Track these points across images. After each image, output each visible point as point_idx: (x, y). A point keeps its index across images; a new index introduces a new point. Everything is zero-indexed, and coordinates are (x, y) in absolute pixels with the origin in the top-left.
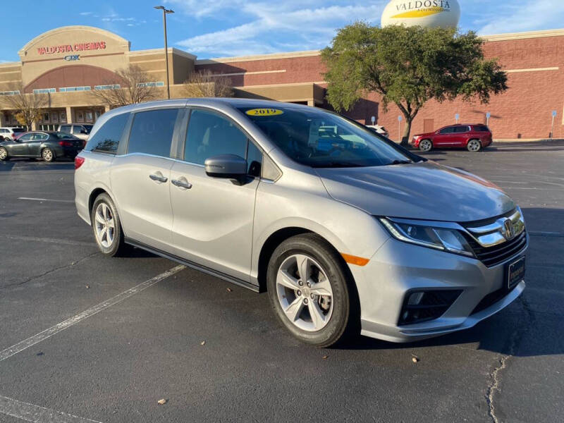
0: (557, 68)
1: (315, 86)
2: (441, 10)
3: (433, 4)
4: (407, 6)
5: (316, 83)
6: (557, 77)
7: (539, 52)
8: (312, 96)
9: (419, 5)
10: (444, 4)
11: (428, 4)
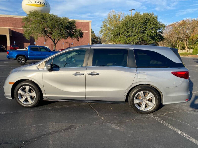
0: (87, 31)
1: (9, 29)
2: (44, 6)
3: (41, 3)
4: (32, 2)
5: (9, 28)
6: (87, 34)
7: (83, 26)
8: (9, 33)
9: (36, 2)
10: (45, 4)
11: (40, 3)
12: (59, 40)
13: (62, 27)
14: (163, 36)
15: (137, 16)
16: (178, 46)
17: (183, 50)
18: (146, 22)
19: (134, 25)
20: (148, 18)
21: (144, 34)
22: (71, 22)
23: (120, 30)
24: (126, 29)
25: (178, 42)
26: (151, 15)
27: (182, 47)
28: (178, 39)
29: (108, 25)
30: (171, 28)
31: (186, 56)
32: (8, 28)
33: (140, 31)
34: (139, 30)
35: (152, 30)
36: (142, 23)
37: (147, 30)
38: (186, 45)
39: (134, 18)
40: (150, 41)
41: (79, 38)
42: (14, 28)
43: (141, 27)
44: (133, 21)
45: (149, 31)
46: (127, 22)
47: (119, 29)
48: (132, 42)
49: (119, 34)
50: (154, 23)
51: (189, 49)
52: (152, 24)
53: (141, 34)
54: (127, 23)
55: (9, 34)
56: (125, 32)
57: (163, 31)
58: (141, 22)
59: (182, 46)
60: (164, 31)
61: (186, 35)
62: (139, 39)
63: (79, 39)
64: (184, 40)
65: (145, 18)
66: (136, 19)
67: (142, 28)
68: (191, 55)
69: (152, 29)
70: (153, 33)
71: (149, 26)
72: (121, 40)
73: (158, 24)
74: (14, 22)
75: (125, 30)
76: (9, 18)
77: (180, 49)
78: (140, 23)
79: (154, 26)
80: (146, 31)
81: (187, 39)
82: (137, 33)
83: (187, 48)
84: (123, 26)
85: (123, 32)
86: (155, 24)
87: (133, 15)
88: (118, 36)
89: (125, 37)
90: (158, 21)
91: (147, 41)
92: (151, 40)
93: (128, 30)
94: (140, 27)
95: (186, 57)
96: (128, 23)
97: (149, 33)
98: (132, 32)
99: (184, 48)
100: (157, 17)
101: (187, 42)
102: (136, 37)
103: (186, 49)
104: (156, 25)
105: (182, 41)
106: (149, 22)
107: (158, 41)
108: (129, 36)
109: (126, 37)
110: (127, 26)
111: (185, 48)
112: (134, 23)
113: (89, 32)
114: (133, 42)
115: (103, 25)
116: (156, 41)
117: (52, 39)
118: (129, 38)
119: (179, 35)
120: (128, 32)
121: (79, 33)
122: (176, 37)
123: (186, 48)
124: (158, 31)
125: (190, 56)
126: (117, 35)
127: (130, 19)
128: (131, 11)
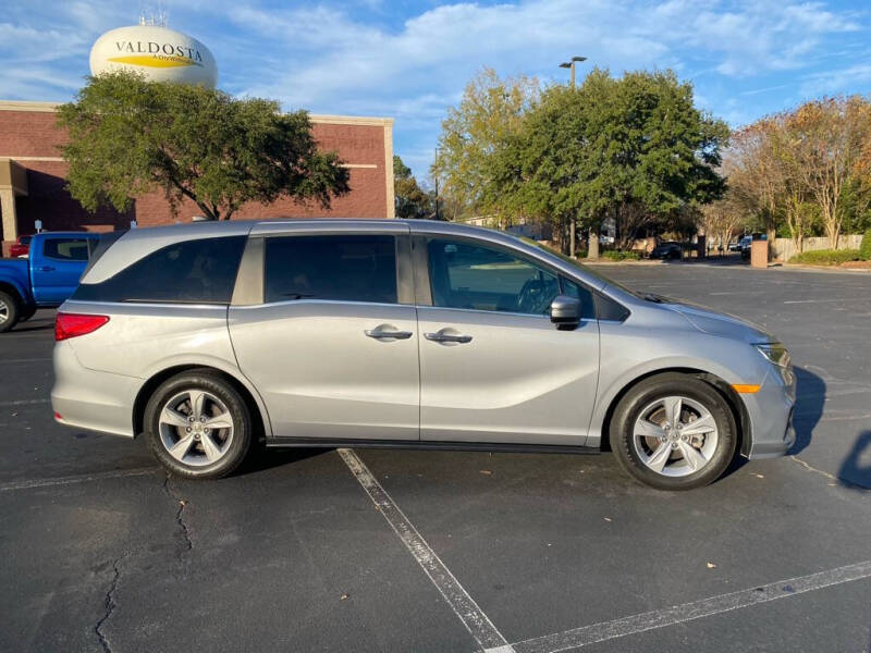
0: (375, 166)
1: (13, 164)
2: (189, 62)
3: (176, 51)
4: (136, 48)
5: (13, 158)
6: (377, 178)
7: (353, 143)
8: (9, 181)
9: (154, 48)
10: (194, 55)
11: (168, 49)
12: (237, 209)
13: (244, 144)
14: (722, 176)
15: (598, 85)
16: (793, 223)
17: (818, 239)
18: (641, 113)
19: (584, 129)
20: (650, 96)
21: (633, 167)
22: (286, 122)
23: (522, 152)
24: (548, 149)
25: (789, 200)
26: (662, 80)
27: (810, 224)
28: (789, 190)
29: (467, 135)
30: (754, 141)
31: (831, 264)
32: (7, 158)
33: (615, 154)
34: (608, 154)
35: (669, 150)
36: (622, 119)
37: (649, 149)
38: (827, 215)
39: (582, 94)
40: (662, 198)
41: (332, 197)
42: (35, 159)
43: (620, 137)
44: (582, 109)
45: (654, 154)
46: (554, 117)
47: (515, 149)
48: (579, 205)
49: (519, 173)
50: (677, 118)
51: (843, 231)
52: (668, 122)
53: (620, 167)
54: (553, 121)
55: (11, 187)
56: (547, 160)
57: (720, 153)
58: (616, 114)
59: (810, 218)
60: (724, 153)
61: (828, 168)
62: (612, 193)
63: (328, 198)
64: (818, 195)
65: (636, 96)
66: (591, 100)
67: (622, 141)
68: (857, 260)
69: (672, 144)
70: (676, 163)
71: (657, 132)
72: (526, 202)
73: (698, 121)
74: (40, 134)
75: (546, 153)
76: (14, 113)
77: (800, 237)
78: (613, 118)
79: (679, 128)
80: (641, 156)
81: (831, 191)
82: (599, 165)
83: (836, 227)
84: (536, 133)
85: (537, 163)
86: (684, 122)
87: (579, 85)
88: (515, 181)
89: (545, 185)
90: (694, 107)
91: (650, 201)
92: (666, 194)
93: (559, 152)
94: (615, 136)
95: (834, 269)
96: (559, 120)
97: (655, 162)
98: (575, 161)
99: (819, 231)
100: (688, 89)
101: (833, 199)
102: (596, 184)
103: (832, 234)
104: (689, 125)
105: (809, 196)
106: (655, 111)
107: (698, 199)
108: (564, 181)
109: (551, 185)
110: (554, 135)
111: (823, 229)
112: (587, 121)
113: (384, 168)
114: (584, 206)
115: (443, 137)
116: (693, 202)
117: (203, 206)
118: (562, 191)
119: (793, 169)
120: (558, 162)
121: (326, 171)
122: (781, 179)
123: (830, 228)
124: (698, 154)
125: (854, 263)
126: (508, 177)
127: (567, 100)
128: (568, 66)
